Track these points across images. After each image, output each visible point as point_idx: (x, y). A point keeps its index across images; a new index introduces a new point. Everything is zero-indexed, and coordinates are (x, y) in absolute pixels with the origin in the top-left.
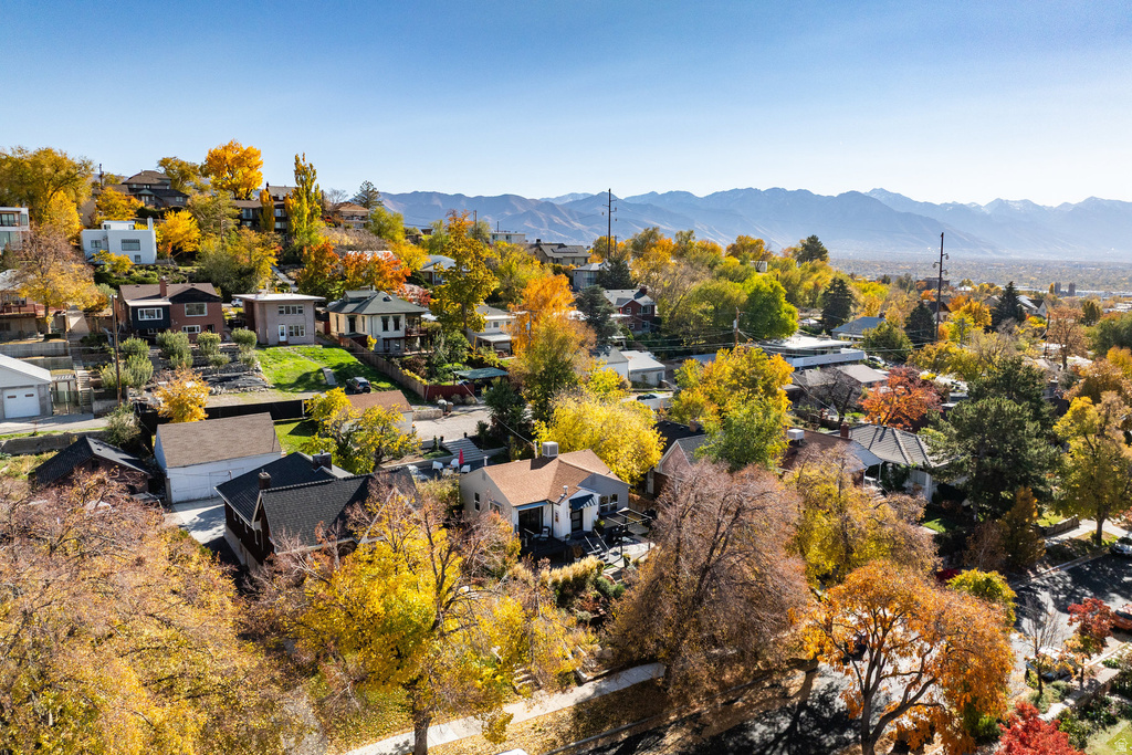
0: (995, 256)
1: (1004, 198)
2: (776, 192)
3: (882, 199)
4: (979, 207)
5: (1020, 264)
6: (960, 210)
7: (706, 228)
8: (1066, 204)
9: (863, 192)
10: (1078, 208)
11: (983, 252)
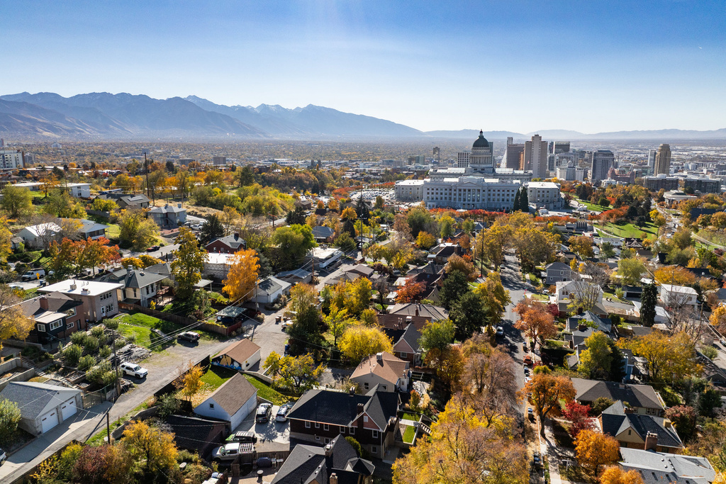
0: (265, 138)
1: (266, 104)
2: (124, 96)
3: (195, 102)
4: (252, 108)
5: (281, 143)
6: (242, 110)
7: (74, 121)
8: (298, 108)
9: (183, 97)
10: (304, 110)
11: (259, 136)
